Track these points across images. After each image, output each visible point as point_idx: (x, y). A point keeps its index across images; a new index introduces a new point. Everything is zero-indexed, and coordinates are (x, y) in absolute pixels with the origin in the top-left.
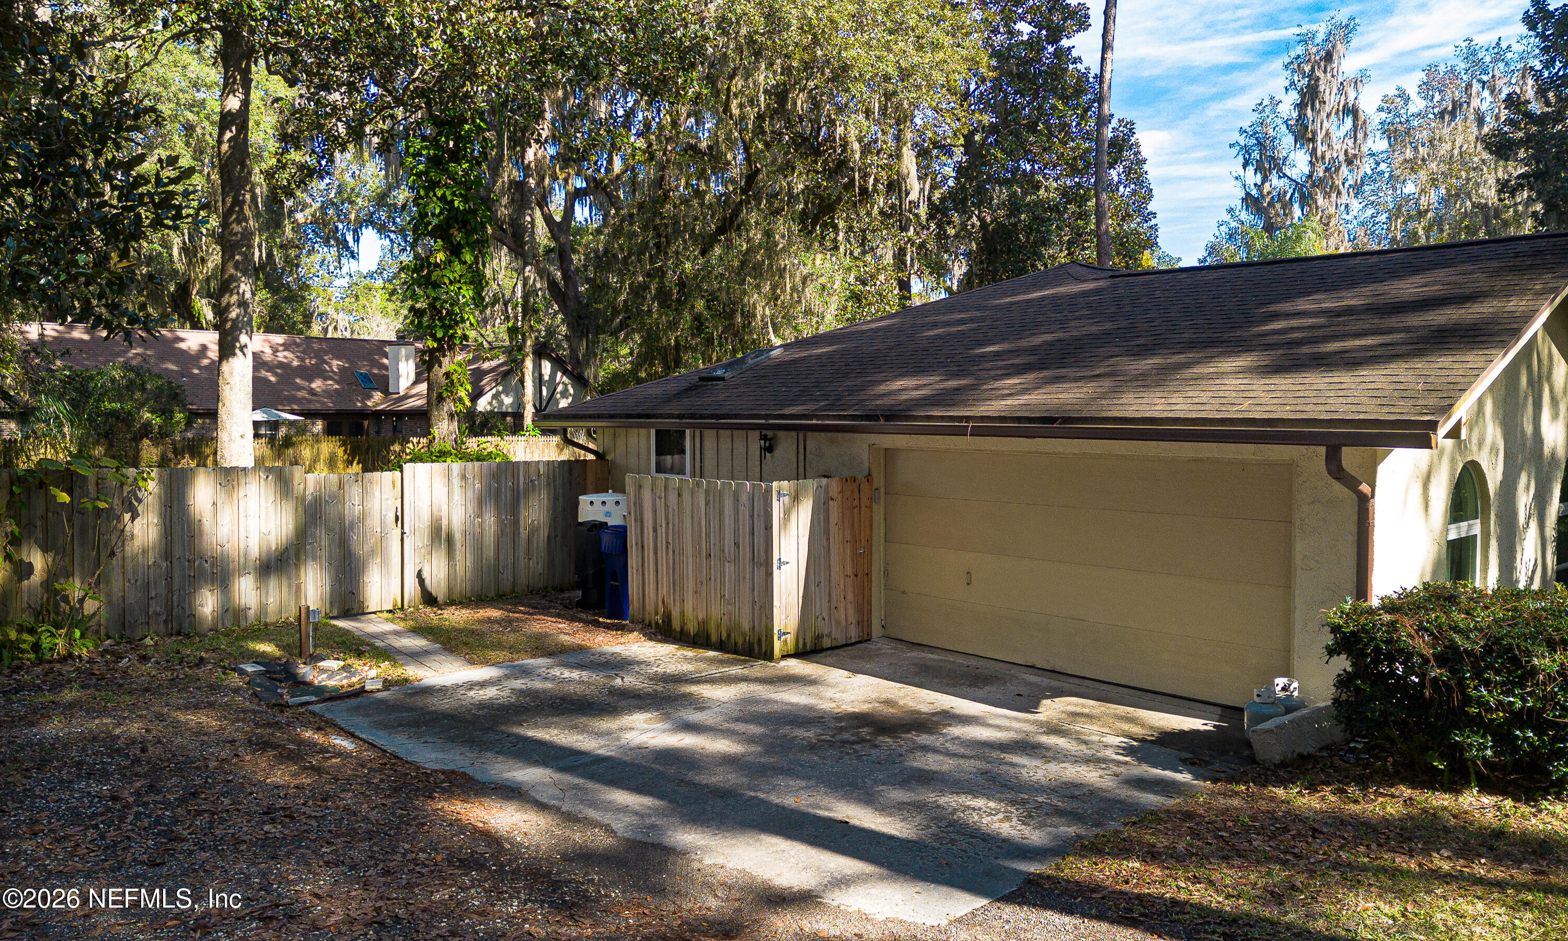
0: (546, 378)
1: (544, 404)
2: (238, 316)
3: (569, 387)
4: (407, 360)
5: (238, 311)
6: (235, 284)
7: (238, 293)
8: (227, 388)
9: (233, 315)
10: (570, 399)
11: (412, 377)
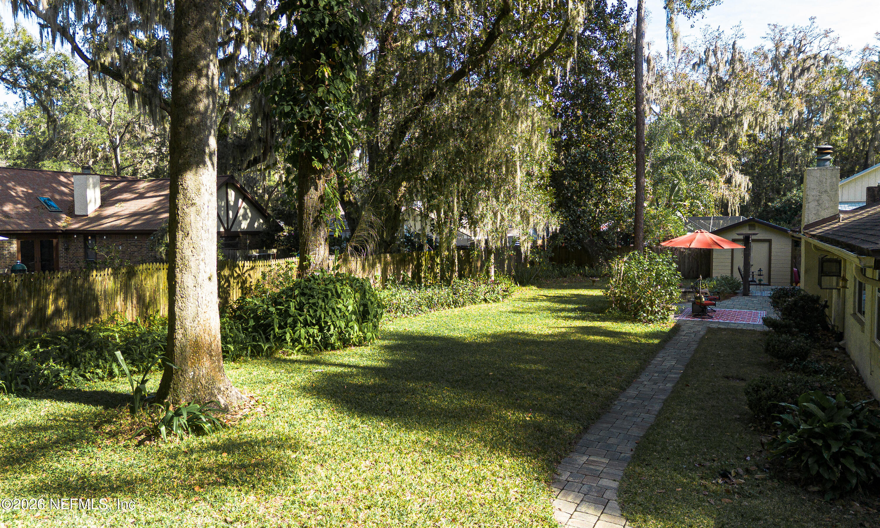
0: (232, 203)
1: (230, 225)
2: (207, 108)
3: (248, 211)
4: (94, 187)
5: (205, 101)
6: (203, 63)
7: (207, 76)
8: (191, 211)
9: (201, 106)
10: (249, 220)
11: (99, 203)
